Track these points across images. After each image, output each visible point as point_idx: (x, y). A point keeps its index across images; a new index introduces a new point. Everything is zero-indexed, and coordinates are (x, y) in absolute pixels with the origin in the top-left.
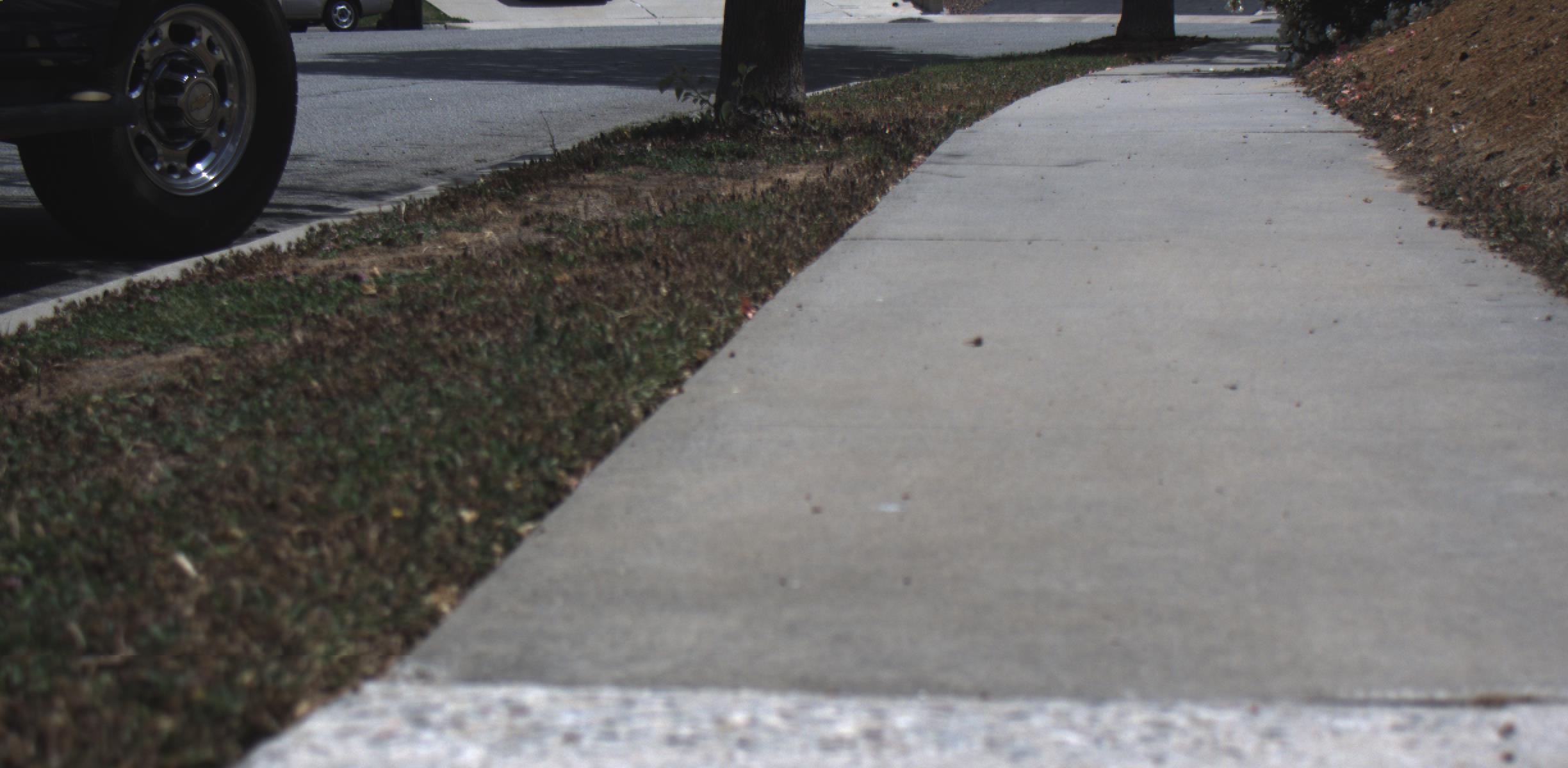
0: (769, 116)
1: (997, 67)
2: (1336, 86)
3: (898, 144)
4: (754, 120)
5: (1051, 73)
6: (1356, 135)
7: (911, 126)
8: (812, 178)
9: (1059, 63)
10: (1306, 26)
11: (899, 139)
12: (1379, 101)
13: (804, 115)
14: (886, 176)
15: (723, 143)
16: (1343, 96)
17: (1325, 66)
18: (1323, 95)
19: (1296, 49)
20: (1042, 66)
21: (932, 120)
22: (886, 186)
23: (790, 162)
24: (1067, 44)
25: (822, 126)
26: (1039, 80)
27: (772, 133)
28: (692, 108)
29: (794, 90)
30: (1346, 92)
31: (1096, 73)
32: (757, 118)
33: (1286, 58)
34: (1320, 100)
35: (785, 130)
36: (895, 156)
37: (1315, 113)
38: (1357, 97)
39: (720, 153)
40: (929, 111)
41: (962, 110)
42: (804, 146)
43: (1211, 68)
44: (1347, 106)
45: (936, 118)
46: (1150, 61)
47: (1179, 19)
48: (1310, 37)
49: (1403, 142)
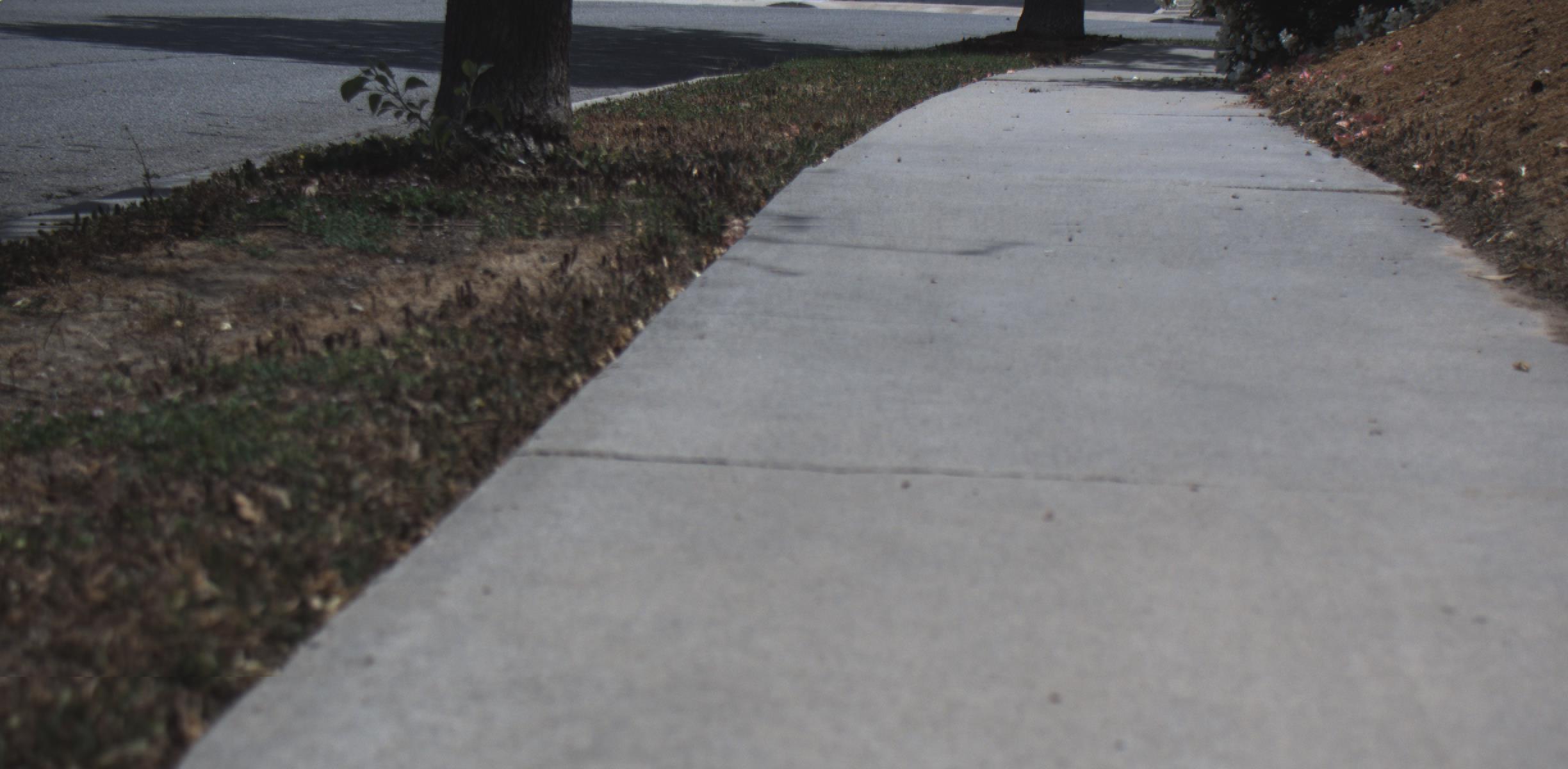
0: (511, 142)
1: (877, 65)
2: (1319, 113)
3: (703, 199)
4: (487, 147)
5: (943, 76)
6: (1398, 200)
7: (733, 164)
8: (537, 273)
9: (951, 63)
10: (1252, 30)
11: (710, 190)
12: (1412, 145)
13: (567, 141)
14: (670, 270)
15: (422, 189)
16: (1339, 129)
17: (1288, 82)
18: (1303, 123)
19: (1240, 57)
20: (930, 66)
21: (769, 152)
22: (664, 293)
23: (518, 232)
24: (959, 39)
25: (593, 161)
26: (926, 85)
27: (513, 169)
28: (389, 127)
29: (552, 104)
30: (1341, 123)
31: (995, 76)
32: (492, 145)
33: (1227, 68)
34: (1304, 133)
35: (535, 165)
36: (692, 228)
37: (1307, 154)
38: (1367, 134)
39: (412, 206)
40: (770, 134)
41: (819, 131)
42: (554, 201)
43: (1135, 76)
44: (1355, 147)
45: (776, 148)
46: (1057, 63)
47: (1089, 16)
48: (1257, 44)
49: (1495, 226)
